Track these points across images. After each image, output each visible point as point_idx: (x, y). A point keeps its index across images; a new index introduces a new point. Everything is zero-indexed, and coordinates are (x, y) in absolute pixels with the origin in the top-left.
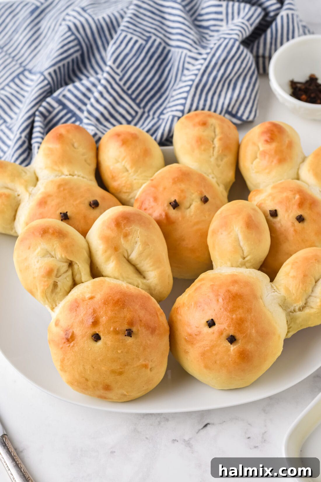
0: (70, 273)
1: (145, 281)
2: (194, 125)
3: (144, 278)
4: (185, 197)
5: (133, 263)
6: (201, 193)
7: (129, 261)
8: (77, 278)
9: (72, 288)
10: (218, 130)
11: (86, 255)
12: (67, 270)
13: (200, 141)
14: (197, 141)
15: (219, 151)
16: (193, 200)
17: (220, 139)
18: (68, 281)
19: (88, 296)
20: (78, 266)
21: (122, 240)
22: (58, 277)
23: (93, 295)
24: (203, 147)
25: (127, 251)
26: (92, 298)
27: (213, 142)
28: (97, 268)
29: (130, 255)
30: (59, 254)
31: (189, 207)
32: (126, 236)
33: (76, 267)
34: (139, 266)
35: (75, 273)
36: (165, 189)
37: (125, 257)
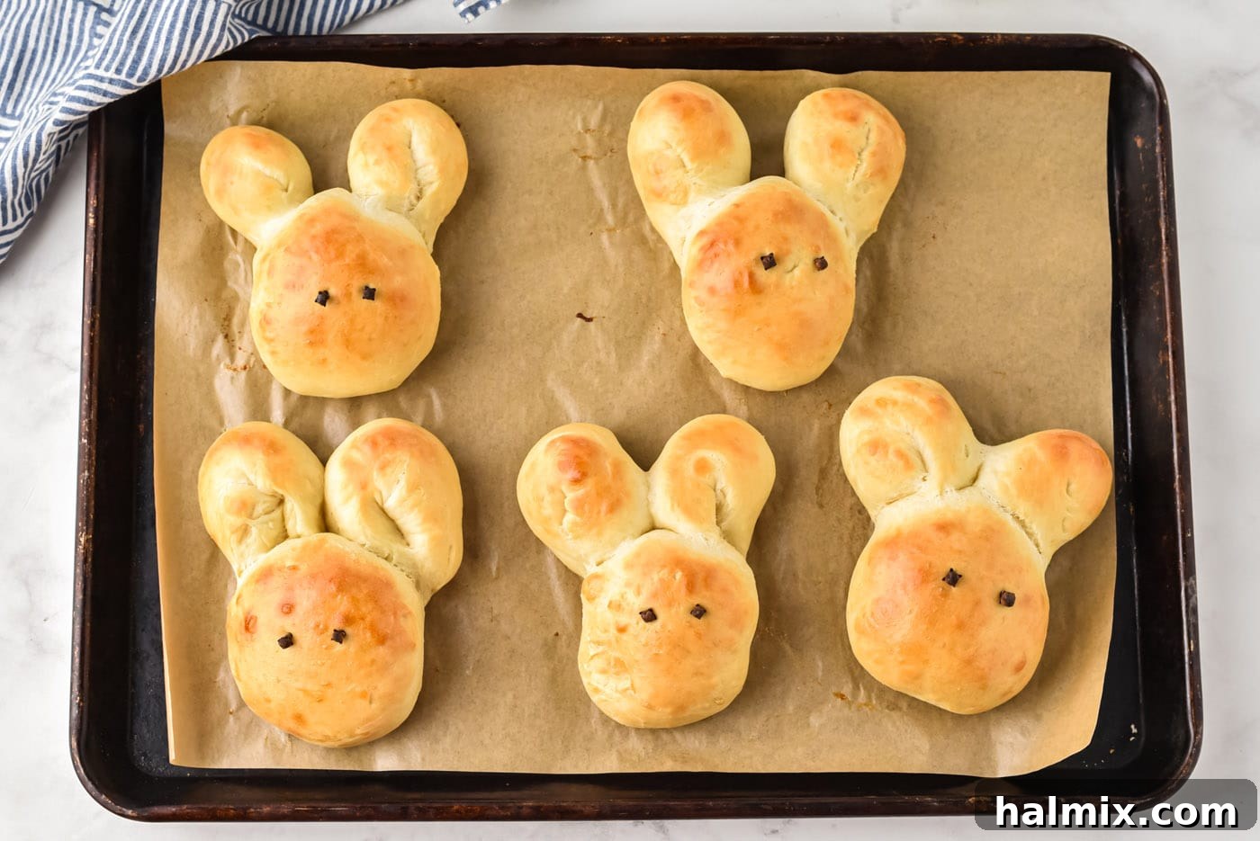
0: (276, 515)
3: (408, 543)
5: (390, 514)
6: (818, 249)
7: (384, 513)
15: (864, 175)
17: (874, 154)
18: (270, 528)
19: (289, 563)
20: (293, 506)
21: (375, 473)
22: (254, 520)
23: (296, 564)
25: (381, 493)
26: (294, 568)
27: (859, 154)
29: (385, 501)
30: (262, 482)
31: (792, 270)
32: (383, 468)
33: (288, 506)
34: (400, 522)
35: (287, 517)
37: (376, 502)
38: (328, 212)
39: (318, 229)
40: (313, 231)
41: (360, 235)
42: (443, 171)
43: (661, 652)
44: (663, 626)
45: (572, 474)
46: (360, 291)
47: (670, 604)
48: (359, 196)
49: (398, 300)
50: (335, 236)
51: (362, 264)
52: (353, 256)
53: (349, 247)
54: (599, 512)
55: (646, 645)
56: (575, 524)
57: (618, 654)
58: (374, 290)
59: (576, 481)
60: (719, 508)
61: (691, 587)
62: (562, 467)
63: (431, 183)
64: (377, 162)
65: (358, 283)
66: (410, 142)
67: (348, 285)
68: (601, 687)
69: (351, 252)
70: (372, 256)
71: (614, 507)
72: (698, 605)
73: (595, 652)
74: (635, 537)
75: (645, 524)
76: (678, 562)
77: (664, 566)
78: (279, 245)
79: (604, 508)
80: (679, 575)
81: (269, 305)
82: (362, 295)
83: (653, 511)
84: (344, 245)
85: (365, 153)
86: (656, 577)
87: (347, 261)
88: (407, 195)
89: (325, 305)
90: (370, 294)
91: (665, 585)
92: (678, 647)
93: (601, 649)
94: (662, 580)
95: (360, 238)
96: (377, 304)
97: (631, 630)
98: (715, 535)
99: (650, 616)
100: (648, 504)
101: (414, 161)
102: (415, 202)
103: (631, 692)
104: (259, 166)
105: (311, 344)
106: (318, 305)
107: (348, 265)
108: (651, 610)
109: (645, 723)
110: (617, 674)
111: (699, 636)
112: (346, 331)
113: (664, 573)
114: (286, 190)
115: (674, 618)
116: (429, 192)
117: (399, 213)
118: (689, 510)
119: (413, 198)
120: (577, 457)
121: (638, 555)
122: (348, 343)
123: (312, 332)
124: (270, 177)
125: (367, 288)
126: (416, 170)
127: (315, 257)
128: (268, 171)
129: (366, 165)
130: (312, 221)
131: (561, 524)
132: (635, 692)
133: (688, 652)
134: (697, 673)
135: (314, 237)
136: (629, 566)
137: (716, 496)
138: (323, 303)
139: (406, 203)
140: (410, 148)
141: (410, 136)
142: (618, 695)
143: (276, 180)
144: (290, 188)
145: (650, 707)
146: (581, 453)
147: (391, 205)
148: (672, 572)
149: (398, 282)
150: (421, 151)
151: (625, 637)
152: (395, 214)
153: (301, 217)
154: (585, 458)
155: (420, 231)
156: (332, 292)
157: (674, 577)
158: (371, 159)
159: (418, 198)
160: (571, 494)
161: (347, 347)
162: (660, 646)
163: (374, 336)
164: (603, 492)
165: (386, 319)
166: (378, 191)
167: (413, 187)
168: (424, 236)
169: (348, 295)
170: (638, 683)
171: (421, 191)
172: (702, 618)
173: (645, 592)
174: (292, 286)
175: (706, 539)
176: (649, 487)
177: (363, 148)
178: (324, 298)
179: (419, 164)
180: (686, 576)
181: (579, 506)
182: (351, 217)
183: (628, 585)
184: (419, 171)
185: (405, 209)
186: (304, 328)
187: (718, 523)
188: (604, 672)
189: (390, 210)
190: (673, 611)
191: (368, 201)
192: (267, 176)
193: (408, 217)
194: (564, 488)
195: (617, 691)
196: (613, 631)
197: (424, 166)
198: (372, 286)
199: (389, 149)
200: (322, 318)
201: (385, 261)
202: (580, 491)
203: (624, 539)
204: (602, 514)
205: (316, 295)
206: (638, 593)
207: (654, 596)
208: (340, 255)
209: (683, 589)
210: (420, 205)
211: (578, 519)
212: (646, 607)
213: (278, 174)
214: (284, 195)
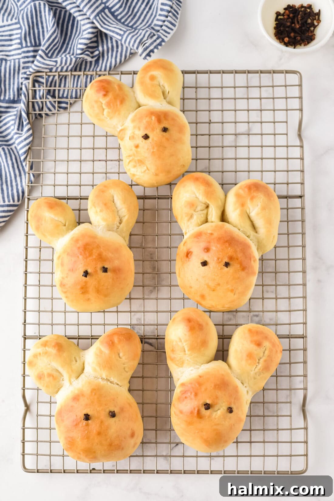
0: (205, 212)
1: (256, 234)
2: (252, 342)
3: (256, 232)
4: (216, 404)
5: (252, 219)
7: (249, 217)
8: (209, 218)
9: (204, 224)
10: (267, 353)
11: (220, 203)
12: (204, 210)
13: (250, 356)
14: (247, 356)
16: (221, 407)
17: (265, 361)
18: (202, 217)
20: (212, 209)
21: (248, 201)
22: (196, 212)
24: (250, 361)
25: (249, 209)
28: (227, 215)
29: (251, 213)
33: (210, 209)
34: (255, 222)
36: (206, 389)
37: (247, 213)
38: (83, 236)
39: (80, 244)
40: (78, 245)
41: (98, 245)
42: (129, 210)
43: (155, 150)
44: (153, 140)
45: (103, 93)
46: (101, 269)
47: (153, 130)
48: (95, 226)
49: (117, 271)
50: (88, 247)
51: (100, 257)
52: (96, 254)
53: (94, 251)
54: (117, 105)
55: (148, 149)
56: (108, 112)
57: (139, 158)
58: (107, 268)
59: (105, 95)
60: (163, 93)
61: (159, 121)
62: (98, 91)
63: (125, 216)
64: (101, 211)
65: (99, 266)
66: (114, 200)
67: (96, 267)
68: (135, 173)
69: (95, 253)
70: (104, 254)
71: (122, 101)
72: (164, 127)
73: (129, 160)
74: (133, 111)
75: (136, 106)
76: (152, 113)
77: (147, 116)
78: (64, 252)
79: (118, 103)
80: (153, 118)
81: (63, 278)
82: (102, 271)
83: (138, 100)
84: (92, 250)
85: (95, 207)
86: (144, 121)
87: (94, 257)
88: (115, 223)
89: (87, 277)
90: (105, 270)
91: (149, 123)
92: (160, 147)
93: (131, 158)
94: (147, 122)
95: (98, 247)
96: (109, 274)
97: (141, 145)
98: (164, 103)
99: (146, 137)
100: (135, 99)
101: (116, 208)
102: (119, 225)
103: (147, 171)
104: (52, 216)
105: (83, 293)
106: (84, 277)
107: (95, 259)
108: (146, 134)
109: (157, 183)
110: (140, 165)
111: (167, 139)
112: (97, 287)
113: (147, 119)
114: (65, 225)
115: (156, 135)
116: (125, 220)
117: (113, 231)
118: (152, 95)
119: (118, 224)
120: (102, 86)
121: (136, 116)
122: (98, 291)
123: (82, 288)
124: (57, 221)
125: (104, 267)
126: (118, 211)
127: (81, 257)
128: (56, 218)
129: (97, 212)
130: (77, 241)
131: (103, 115)
132: (149, 171)
133: (165, 147)
134: (172, 155)
135: (79, 248)
136: (133, 121)
137: (161, 88)
138: (86, 276)
139: (116, 227)
140: (114, 202)
141: (113, 197)
142: (143, 174)
143: (60, 222)
144: (67, 224)
145: (157, 175)
146: (104, 84)
147: (110, 229)
148: (151, 118)
149: (116, 263)
150: (119, 202)
151: (139, 150)
152: (111, 232)
153: (72, 239)
154: (106, 86)
155: (122, 237)
156: (89, 271)
157: (152, 119)
158: (98, 210)
159: (120, 223)
160: (104, 101)
161: (98, 293)
162: (153, 148)
163: (109, 287)
164: (116, 97)
165: (113, 279)
166: (103, 223)
167: (118, 219)
168: (124, 239)
169: (96, 271)
170: (149, 166)
171: (121, 220)
172: (167, 132)
173: (142, 129)
174: (72, 270)
175: (161, 104)
176: (134, 92)
177: (94, 205)
178: (86, 274)
179: (119, 208)
180: (156, 117)
181: (108, 104)
182: (94, 237)
183: (135, 127)
184: (119, 212)
185: (115, 229)
186: (79, 287)
187: (165, 98)
188: (135, 166)
189: (109, 230)
190: (155, 133)
191: (100, 228)
192: (56, 221)
193: (117, 232)
194: (101, 100)
195: (142, 173)
196: (134, 149)
197: (121, 209)
198: (106, 267)
199: (105, 204)
200: (86, 282)
201: (110, 255)
202: (107, 99)
203: (129, 113)
204: (118, 106)
205: (82, 273)
206: (139, 129)
207: (146, 128)
208: (91, 255)
209: (157, 123)
210: (121, 226)
211: (109, 110)
212: (143, 134)
213: (61, 219)
214: (64, 227)
